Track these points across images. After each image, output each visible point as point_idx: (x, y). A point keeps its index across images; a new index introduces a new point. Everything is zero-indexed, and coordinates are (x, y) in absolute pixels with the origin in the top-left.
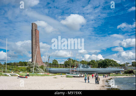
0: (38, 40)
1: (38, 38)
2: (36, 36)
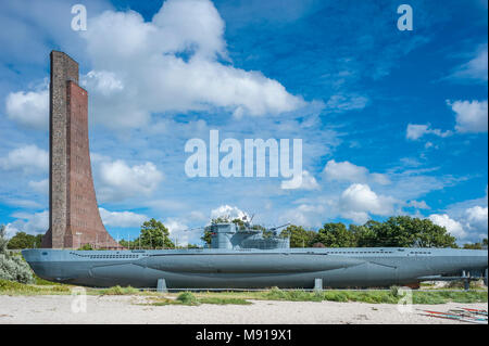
0: (84, 134)
1: (84, 121)
2: (69, 111)
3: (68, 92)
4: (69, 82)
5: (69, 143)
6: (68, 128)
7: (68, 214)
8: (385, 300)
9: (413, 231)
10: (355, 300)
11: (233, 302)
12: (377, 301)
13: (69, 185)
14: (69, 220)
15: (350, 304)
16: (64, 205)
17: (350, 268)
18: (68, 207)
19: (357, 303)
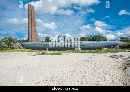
2: (32, 15)
3: (31, 12)
4: (31, 10)
5: (32, 22)
6: (32, 19)
7: (32, 35)
8: (95, 53)
9: (99, 38)
10: (88, 53)
11: (58, 54)
12: (94, 53)
13: (32, 30)
14: (32, 37)
15: (87, 54)
16: (31, 34)
17: (87, 46)
18: (32, 34)
19: (89, 53)
